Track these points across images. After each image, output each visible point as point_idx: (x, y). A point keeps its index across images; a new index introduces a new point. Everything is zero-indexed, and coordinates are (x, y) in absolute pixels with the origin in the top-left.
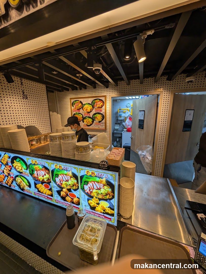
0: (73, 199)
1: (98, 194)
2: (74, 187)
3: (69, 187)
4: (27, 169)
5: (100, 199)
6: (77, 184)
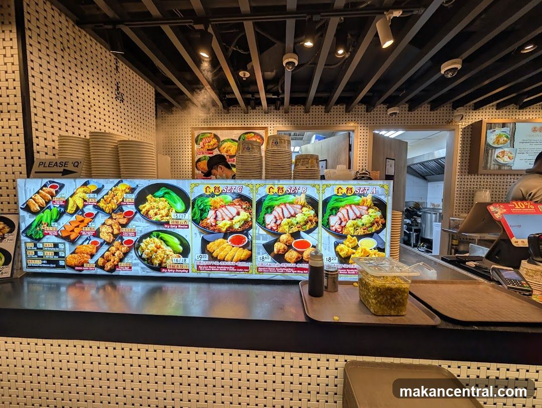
0: (302, 253)
1: (356, 228)
2: (308, 227)
3: (295, 229)
4: (186, 211)
5: (359, 237)
6: (316, 218)
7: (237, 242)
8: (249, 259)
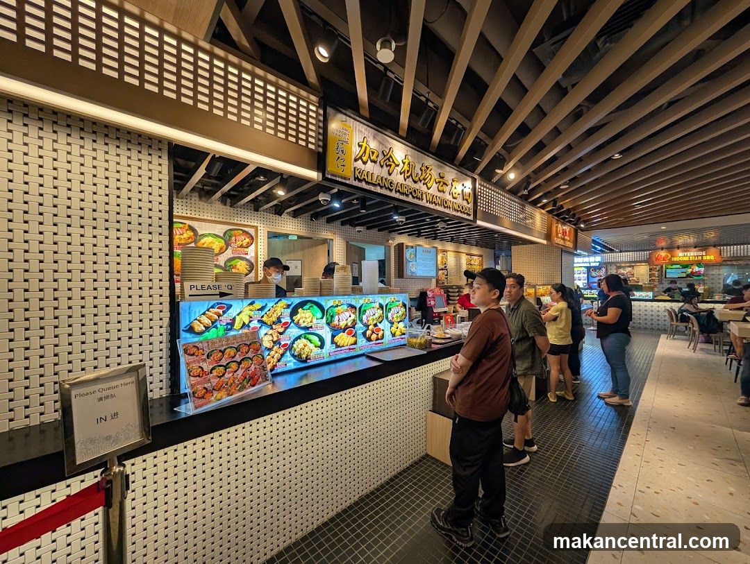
0: (378, 334)
1: (397, 318)
2: (380, 320)
3: (375, 322)
4: (322, 318)
5: (399, 322)
6: (383, 315)
7: (349, 334)
8: (355, 343)
